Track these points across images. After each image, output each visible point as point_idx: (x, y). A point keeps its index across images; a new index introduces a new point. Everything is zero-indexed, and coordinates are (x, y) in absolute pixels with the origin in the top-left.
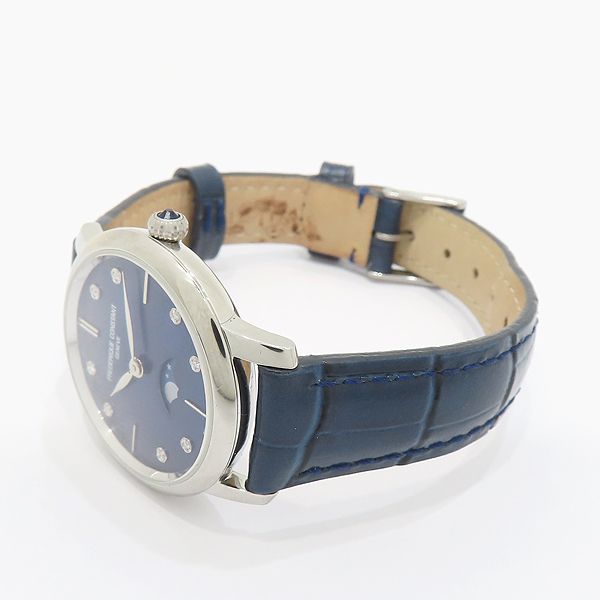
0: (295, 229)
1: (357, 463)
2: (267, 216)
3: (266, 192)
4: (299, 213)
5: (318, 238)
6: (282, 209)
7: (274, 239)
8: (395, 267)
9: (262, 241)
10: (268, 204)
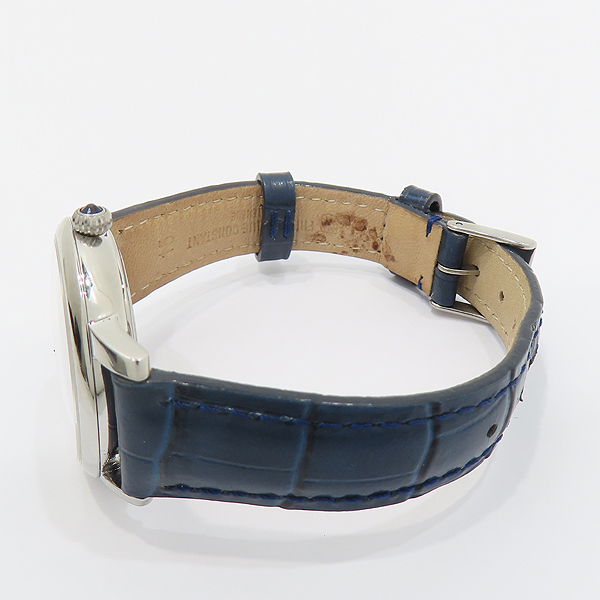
0: (375, 247)
1: (228, 493)
2: (348, 230)
3: (347, 207)
4: (378, 232)
5: (393, 259)
6: (362, 226)
7: (356, 253)
8: (459, 298)
9: (344, 253)
10: (349, 218)
